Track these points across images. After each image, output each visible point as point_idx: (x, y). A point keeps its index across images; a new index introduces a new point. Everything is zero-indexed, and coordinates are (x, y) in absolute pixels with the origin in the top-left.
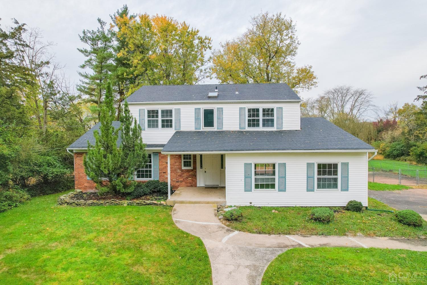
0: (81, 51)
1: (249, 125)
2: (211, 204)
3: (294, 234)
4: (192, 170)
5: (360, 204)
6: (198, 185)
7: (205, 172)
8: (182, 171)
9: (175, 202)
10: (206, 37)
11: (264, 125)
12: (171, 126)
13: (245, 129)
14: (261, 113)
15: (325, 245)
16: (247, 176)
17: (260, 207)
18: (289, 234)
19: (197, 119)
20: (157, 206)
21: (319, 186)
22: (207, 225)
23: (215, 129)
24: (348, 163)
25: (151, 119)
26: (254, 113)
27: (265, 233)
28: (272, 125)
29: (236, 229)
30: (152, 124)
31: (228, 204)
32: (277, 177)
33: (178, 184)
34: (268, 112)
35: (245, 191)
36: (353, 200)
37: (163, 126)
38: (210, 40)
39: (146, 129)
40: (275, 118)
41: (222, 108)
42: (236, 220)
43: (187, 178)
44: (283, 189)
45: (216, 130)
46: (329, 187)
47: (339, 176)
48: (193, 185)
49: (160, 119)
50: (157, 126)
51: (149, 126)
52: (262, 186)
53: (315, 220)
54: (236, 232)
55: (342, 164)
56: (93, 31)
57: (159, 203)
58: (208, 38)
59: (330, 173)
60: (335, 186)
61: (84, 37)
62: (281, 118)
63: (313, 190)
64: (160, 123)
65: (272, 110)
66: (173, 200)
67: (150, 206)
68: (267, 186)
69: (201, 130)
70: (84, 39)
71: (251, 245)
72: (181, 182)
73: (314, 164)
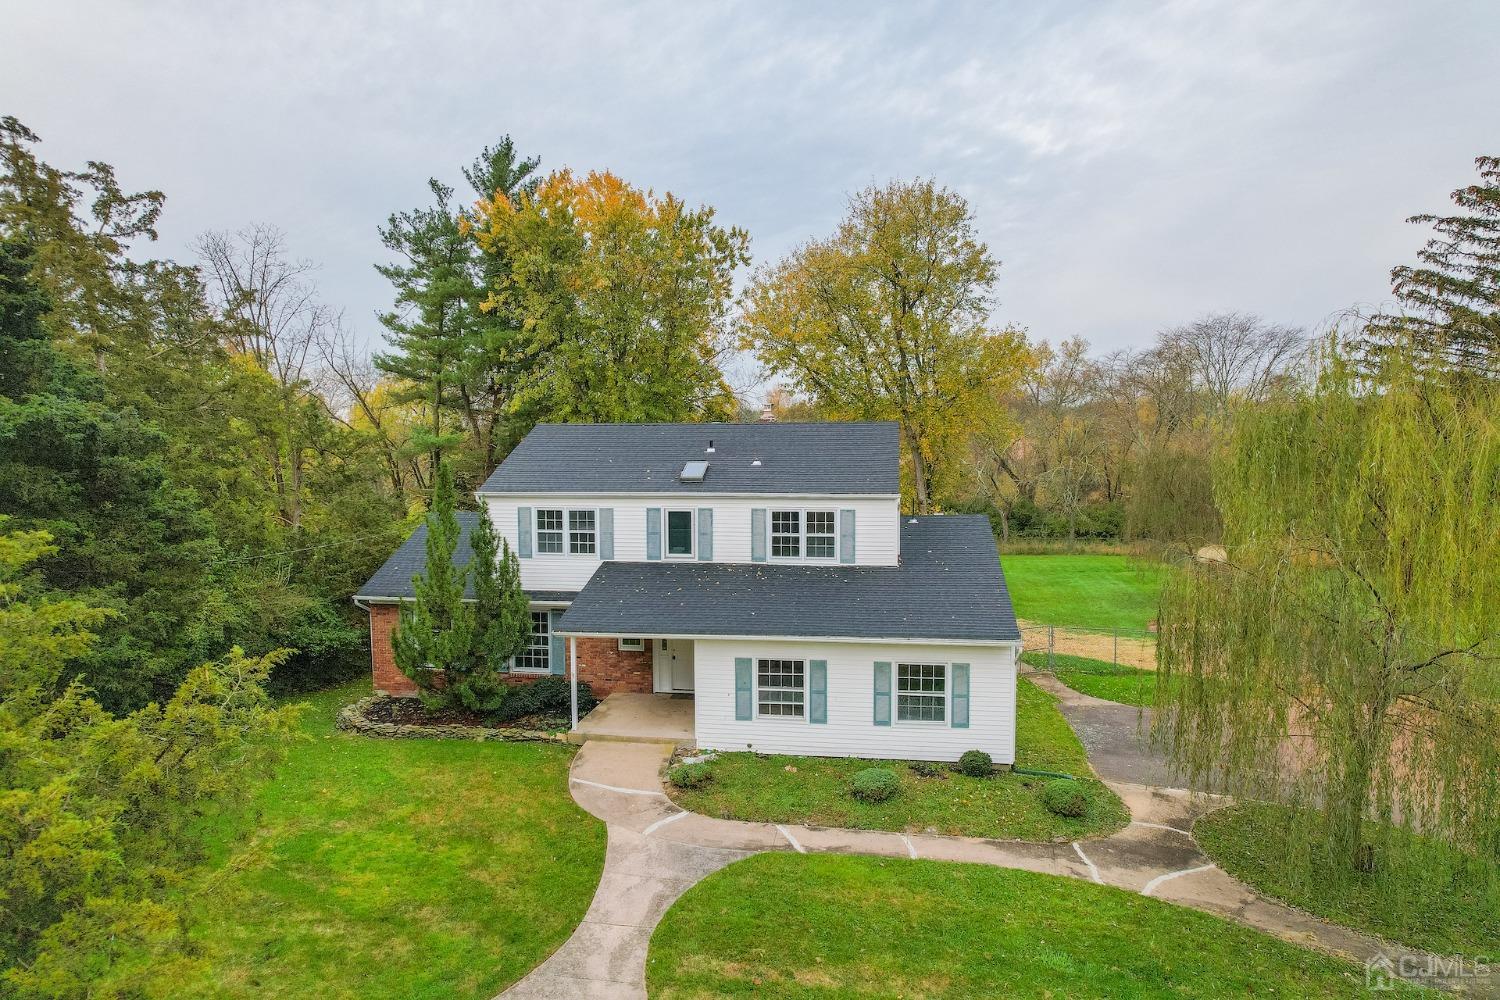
0: (385, 272)
1: (776, 552)
2: (663, 745)
3: (797, 824)
4: (642, 654)
5: (986, 758)
6: (656, 689)
7: (674, 658)
8: (619, 653)
9: (585, 738)
10: (734, 229)
11: (810, 552)
12: (592, 549)
13: (764, 559)
14: (803, 522)
15: (837, 849)
16: (742, 687)
17: (766, 757)
18: (787, 822)
19: (652, 533)
20: (546, 745)
21: (902, 715)
22: (632, 796)
23: (693, 558)
24: (969, 665)
25: (546, 531)
26: (785, 521)
27: (739, 819)
28: (831, 553)
29: (687, 806)
30: (549, 544)
31: (700, 746)
32: (806, 690)
33: (608, 685)
34: (821, 521)
35: (738, 718)
36: (974, 748)
37: (574, 549)
38: (744, 237)
39: (534, 556)
40: (837, 535)
41: (711, 510)
42: (694, 787)
43: (631, 671)
44: (820, 718)
45: (696, 561)
46: (927, 715)
47: (947, 694)
48: (645, 688)
49: (566, 532)
50: (560, 549)
51: (542, 548)
52: (776, 710)
53: (855, 794)
54: (685, 813)
55: (956, 667)
56: (417, 211)
57: (553, 737)
58: (740, 231)
59: (927, 686)
60: (940, 716)
61: (391, 234)
62: (850, 536)
63: (887, 723)
64: (566, 542)
65: (831, 516)
66: (581, 732)
67: (532, 745)
68: (788, 710)
69: (663, 560)
70: (393, 239)
71: (694, 840)
72: (617, 680)
73: (889, 664)
